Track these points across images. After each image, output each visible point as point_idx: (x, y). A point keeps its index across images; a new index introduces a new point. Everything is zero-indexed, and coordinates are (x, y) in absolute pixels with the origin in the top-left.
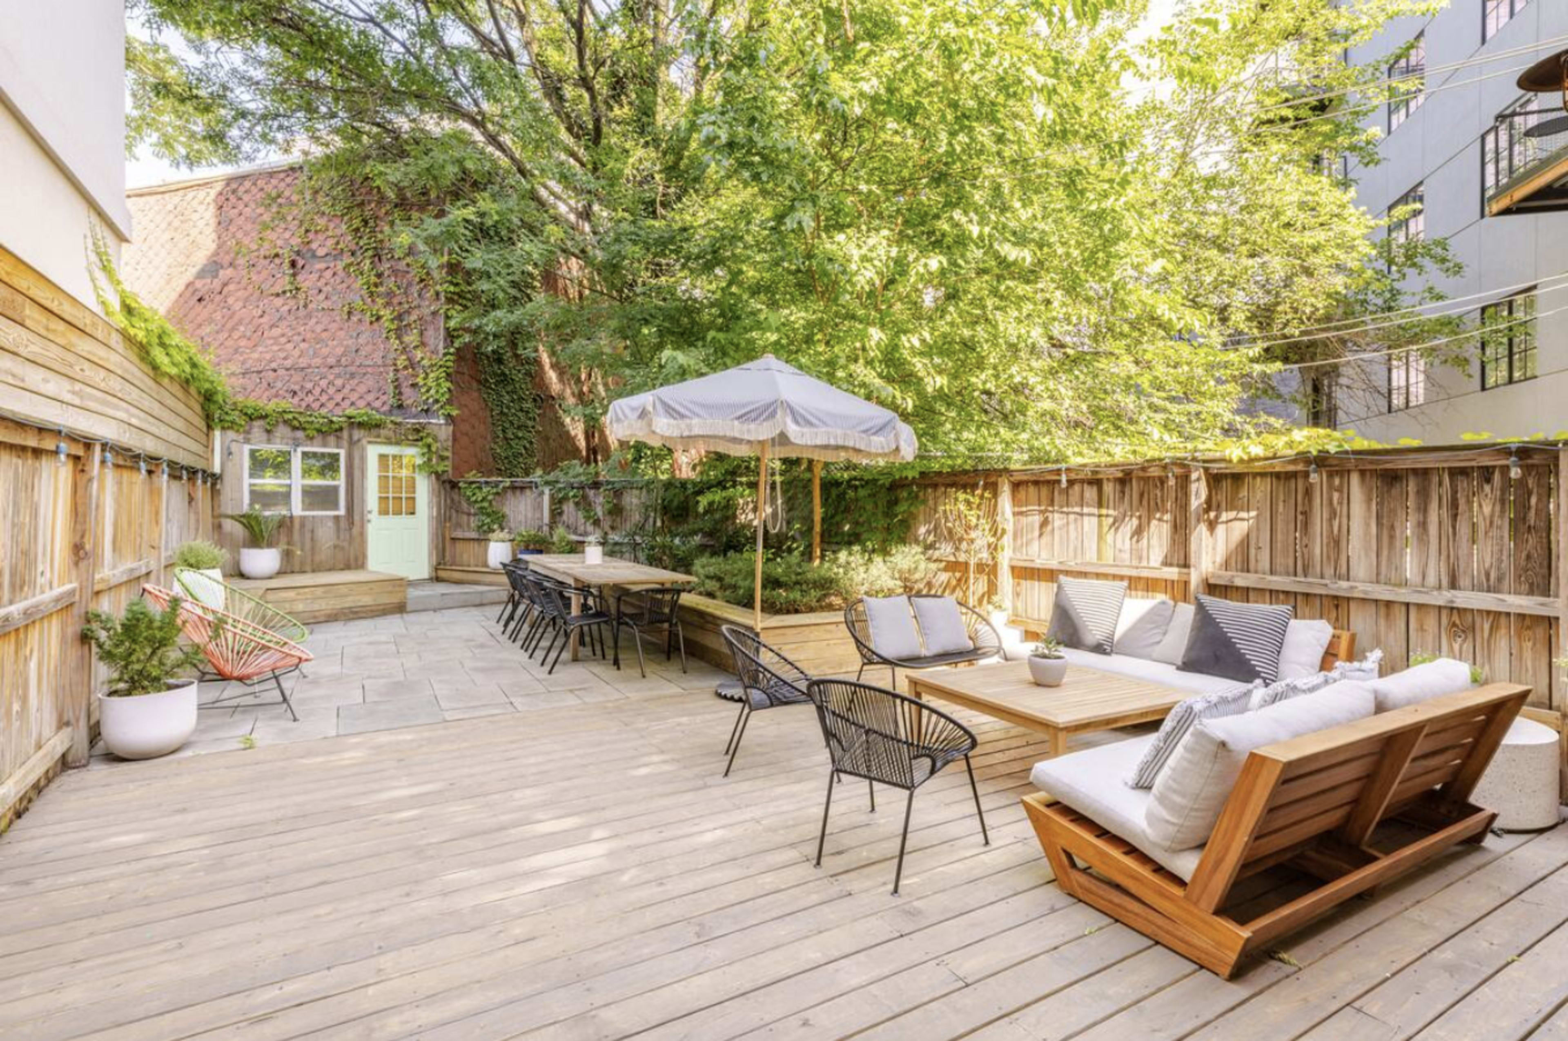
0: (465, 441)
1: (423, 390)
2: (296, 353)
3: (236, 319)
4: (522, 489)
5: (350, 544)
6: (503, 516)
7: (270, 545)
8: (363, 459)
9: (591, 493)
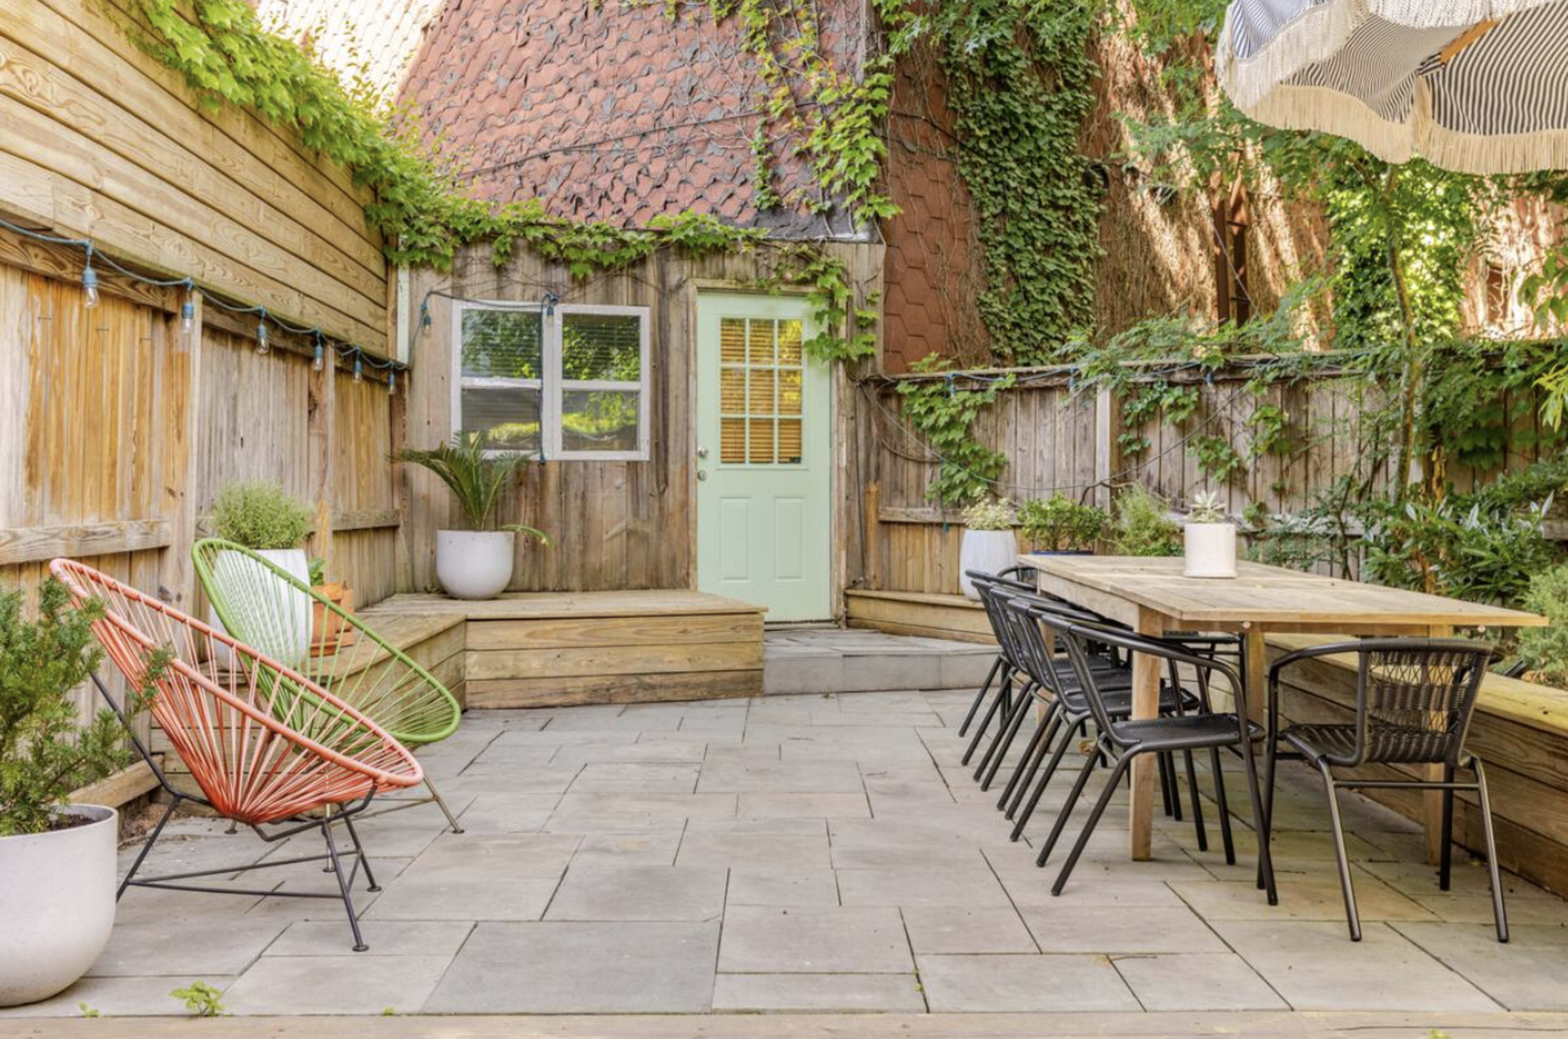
0: (914, 282)
1: (822, 163)
2: (582, 113)
3: (482, 57)
4: (1045, 391)
5: (660, 529)
6: (998, 466)
7: (498, 525)
8: (688, 329)
9: (1221, 396)
